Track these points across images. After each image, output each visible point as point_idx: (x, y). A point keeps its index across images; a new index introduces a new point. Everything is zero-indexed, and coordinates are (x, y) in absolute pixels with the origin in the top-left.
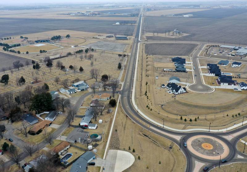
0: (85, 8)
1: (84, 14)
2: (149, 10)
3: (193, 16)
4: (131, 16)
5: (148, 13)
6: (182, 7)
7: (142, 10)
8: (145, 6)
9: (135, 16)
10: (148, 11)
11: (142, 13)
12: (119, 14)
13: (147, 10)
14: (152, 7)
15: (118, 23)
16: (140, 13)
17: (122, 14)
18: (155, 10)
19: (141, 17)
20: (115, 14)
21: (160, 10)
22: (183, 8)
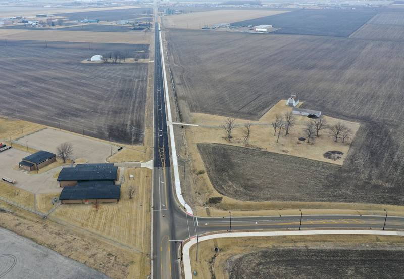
0: (43, 6)
1: (27, 22)
2: (170, 12)
3: (275, 29)
4: (135, 29)
5: (171, 21)
6: (230, 5)
7: (155, 11)
8: (159, 2)
9: (143, 29)
10: (169, 14)
11: (157, 19)
12: (108, 23)
13: (166, 11)
14: (174, 5)
15: (97, 58)
16: (154, 21)
17: (115, 23)
18: (182, 11)
19: (157, 32)
20: (98, 21)
21: (191, 12)
22: (232, 8)
